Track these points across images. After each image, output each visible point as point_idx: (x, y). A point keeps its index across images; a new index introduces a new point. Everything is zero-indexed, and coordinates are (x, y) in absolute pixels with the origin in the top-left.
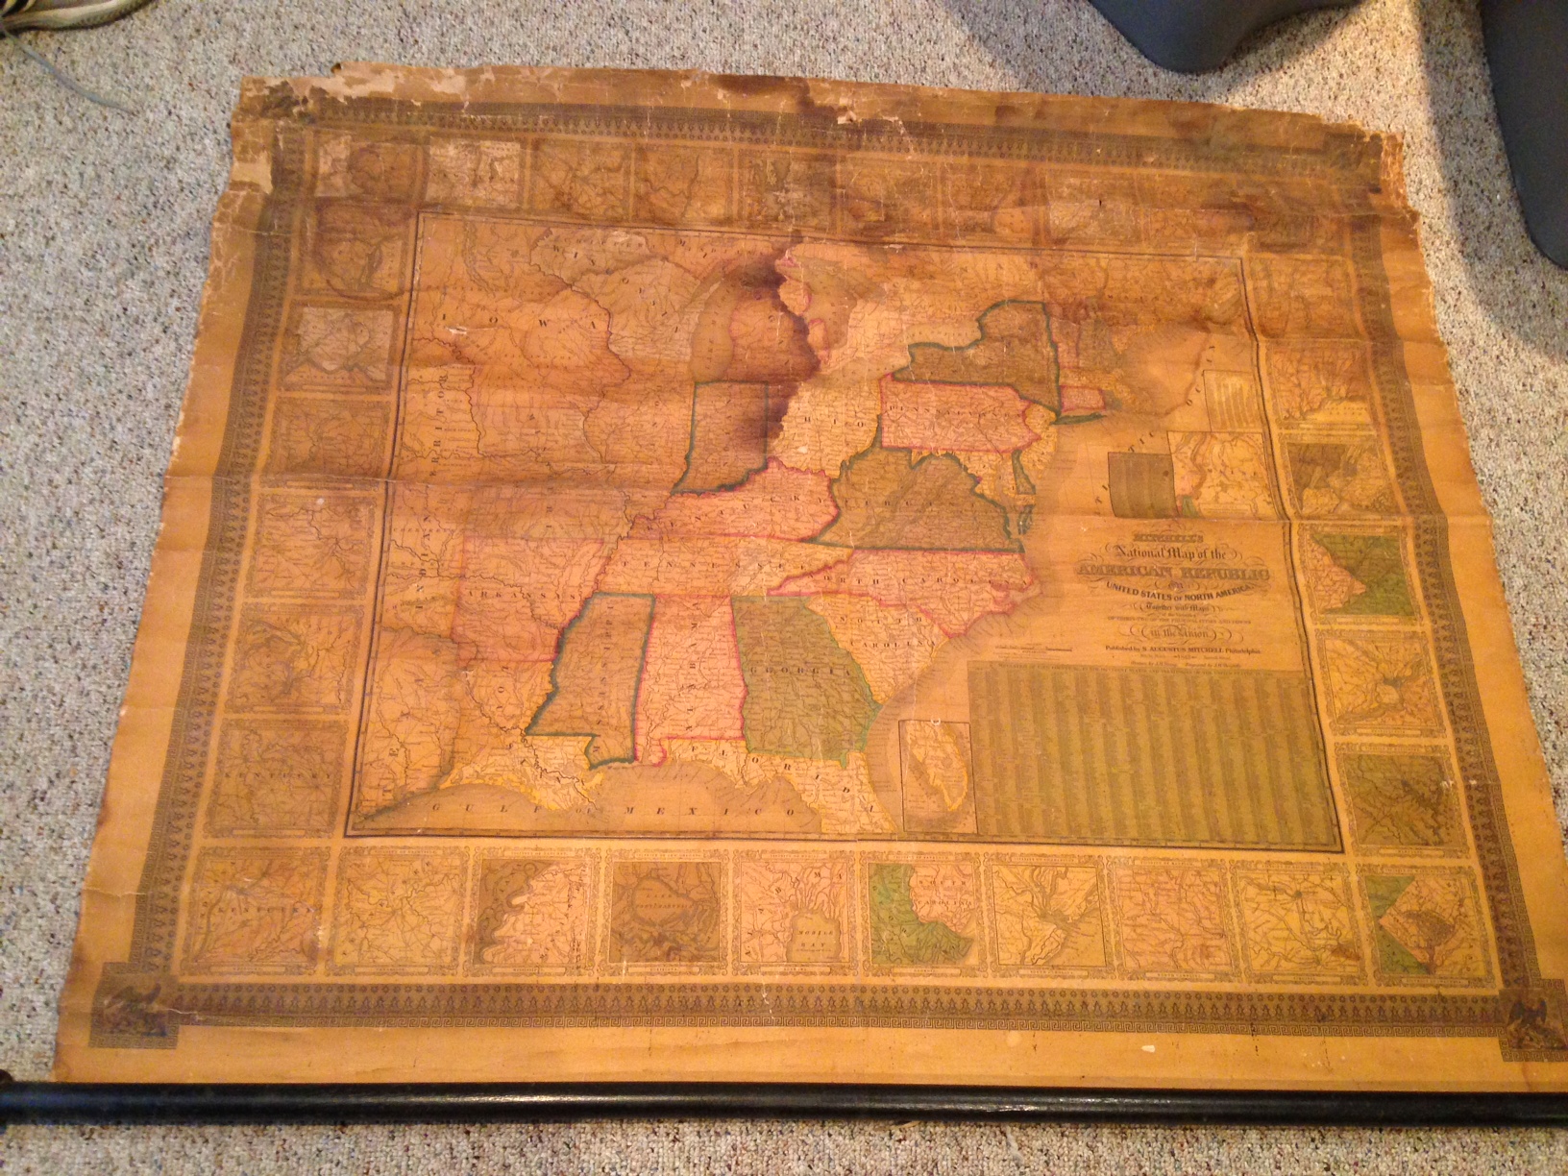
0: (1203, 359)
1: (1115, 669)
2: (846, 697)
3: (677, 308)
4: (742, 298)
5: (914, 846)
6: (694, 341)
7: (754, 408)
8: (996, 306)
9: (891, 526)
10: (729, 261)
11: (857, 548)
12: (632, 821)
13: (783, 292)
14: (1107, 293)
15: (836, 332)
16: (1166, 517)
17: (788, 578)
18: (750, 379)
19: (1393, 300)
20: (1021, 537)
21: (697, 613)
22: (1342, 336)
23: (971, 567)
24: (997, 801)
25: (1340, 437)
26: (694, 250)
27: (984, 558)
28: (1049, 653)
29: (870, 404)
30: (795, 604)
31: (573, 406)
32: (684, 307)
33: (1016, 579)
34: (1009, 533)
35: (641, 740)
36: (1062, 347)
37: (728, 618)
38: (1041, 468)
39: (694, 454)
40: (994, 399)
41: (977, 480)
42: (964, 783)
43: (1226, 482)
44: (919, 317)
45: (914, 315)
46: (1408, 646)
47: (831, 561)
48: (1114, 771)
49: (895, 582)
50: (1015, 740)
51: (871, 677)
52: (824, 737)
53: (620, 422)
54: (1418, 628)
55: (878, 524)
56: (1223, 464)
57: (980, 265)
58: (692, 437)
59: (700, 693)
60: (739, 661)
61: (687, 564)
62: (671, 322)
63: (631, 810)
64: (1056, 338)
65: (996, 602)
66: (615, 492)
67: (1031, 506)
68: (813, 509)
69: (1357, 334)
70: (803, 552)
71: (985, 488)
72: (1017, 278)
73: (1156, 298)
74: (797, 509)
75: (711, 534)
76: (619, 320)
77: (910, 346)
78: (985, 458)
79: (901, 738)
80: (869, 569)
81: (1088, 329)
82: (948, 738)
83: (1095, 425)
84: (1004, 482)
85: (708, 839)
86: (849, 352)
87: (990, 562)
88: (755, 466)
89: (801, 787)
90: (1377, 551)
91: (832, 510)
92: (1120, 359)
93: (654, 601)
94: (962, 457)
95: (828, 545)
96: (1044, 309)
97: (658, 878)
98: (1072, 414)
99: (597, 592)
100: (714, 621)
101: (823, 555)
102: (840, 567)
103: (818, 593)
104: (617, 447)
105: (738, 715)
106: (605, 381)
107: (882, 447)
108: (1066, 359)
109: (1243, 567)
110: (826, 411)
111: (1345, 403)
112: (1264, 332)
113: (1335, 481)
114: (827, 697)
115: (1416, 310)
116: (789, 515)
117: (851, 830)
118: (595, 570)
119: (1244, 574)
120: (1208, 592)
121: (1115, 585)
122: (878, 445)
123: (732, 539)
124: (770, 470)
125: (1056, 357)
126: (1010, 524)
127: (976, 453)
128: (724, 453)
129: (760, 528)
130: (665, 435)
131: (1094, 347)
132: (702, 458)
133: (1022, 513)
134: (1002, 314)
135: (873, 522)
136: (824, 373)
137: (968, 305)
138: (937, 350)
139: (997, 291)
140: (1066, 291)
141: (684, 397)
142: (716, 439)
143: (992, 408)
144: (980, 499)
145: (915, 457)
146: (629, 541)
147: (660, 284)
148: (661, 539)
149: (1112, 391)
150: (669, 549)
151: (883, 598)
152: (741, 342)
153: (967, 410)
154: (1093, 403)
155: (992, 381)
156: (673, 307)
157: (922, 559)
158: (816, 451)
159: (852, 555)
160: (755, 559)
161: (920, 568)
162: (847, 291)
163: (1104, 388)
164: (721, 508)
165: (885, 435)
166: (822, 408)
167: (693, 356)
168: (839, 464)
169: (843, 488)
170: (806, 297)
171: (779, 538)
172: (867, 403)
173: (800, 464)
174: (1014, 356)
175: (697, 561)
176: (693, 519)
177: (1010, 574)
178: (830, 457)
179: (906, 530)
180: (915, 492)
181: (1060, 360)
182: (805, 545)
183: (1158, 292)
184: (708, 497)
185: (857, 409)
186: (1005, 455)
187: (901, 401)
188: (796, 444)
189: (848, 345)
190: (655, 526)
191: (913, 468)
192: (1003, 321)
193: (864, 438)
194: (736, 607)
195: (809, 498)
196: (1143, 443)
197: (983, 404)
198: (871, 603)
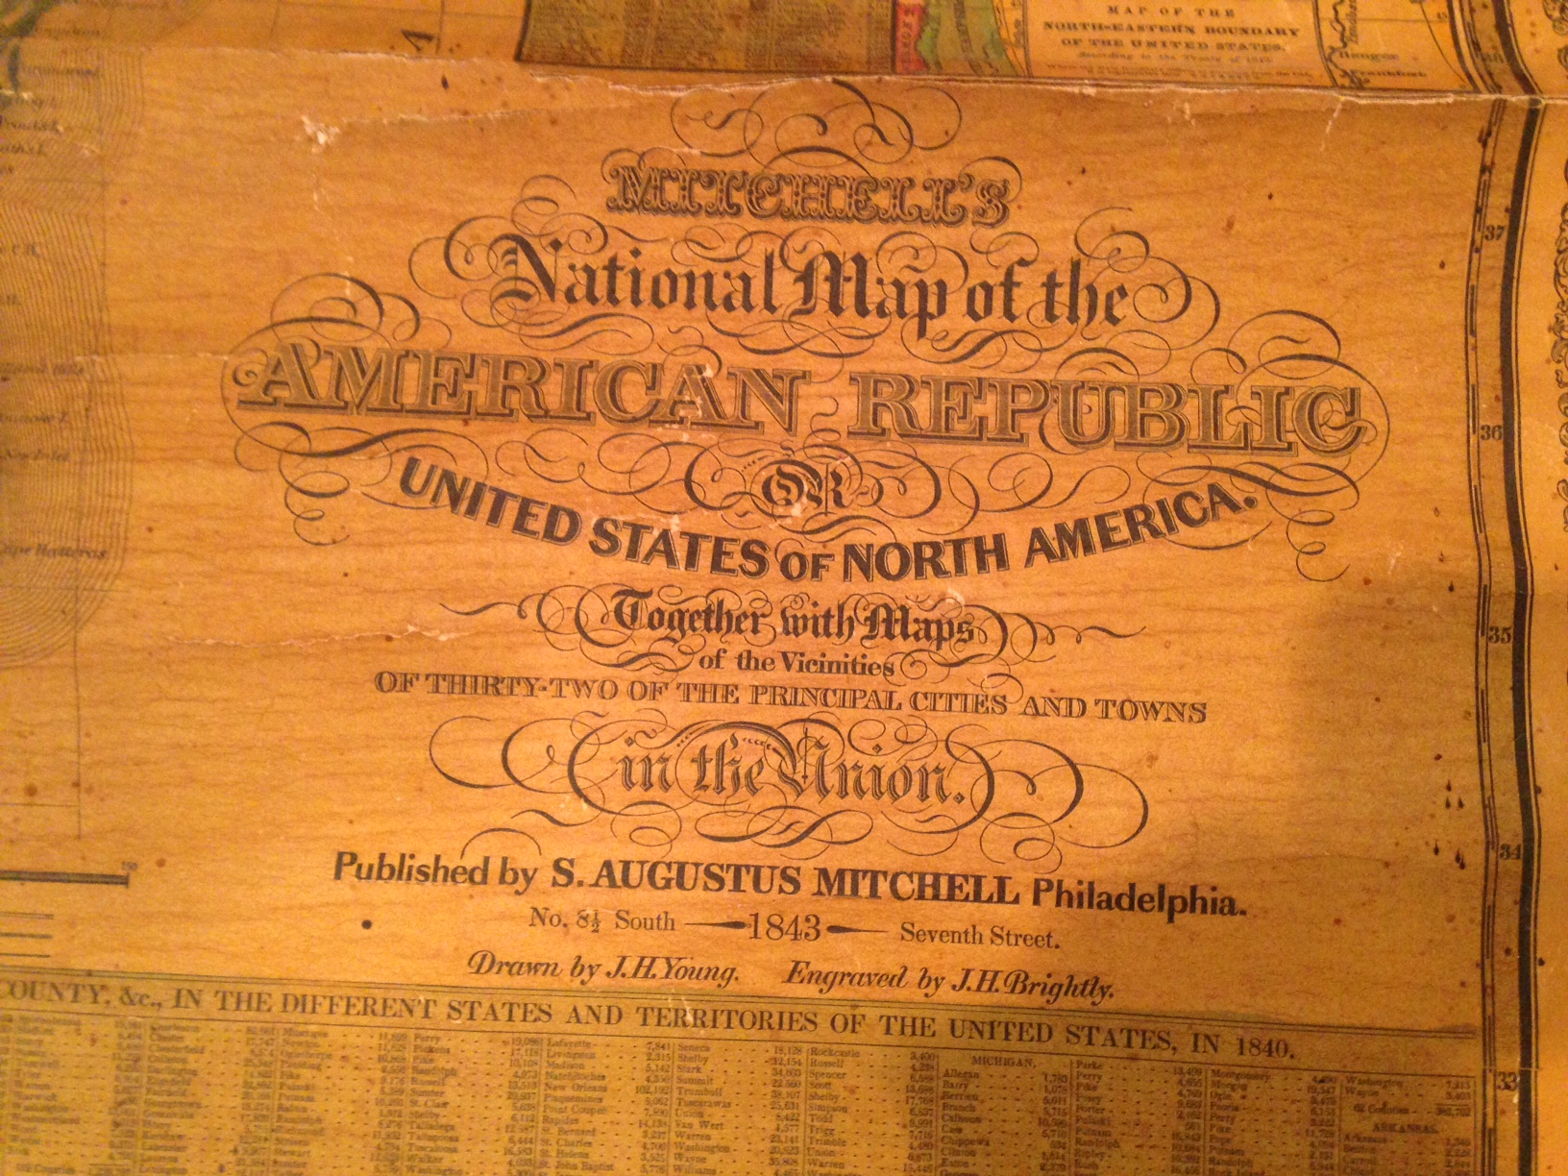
16: (818, 66)
119: (1213, 419)
120: (985, 527)
121: (448, 477)
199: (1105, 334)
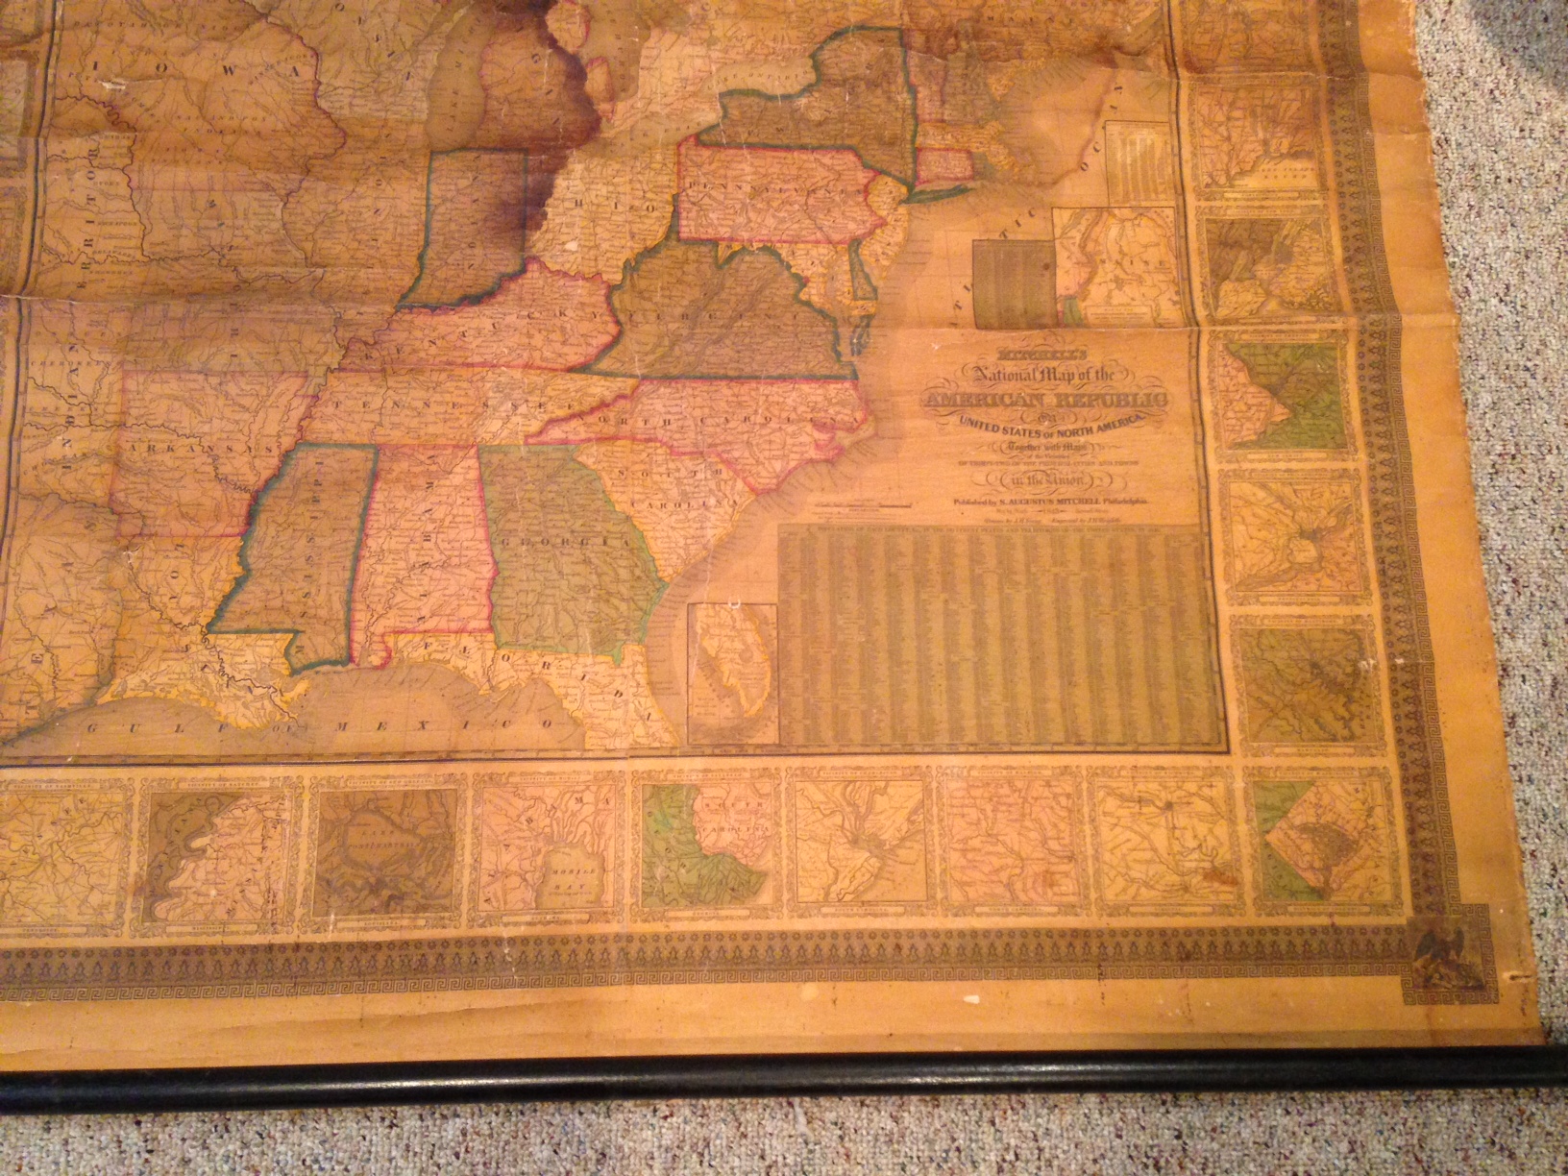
0: (1106, 107)
1: (963, 529)
2: (624, 574)
3: (408, 46)
4: (498, 28)
5: (699, 763)
6: (432, 91)
7: (508, 188)
8: (837, 35)
9: (689, 347)
11: (645, 378)
12: (345, 741)
13: (553, 21)
14: (987, 12)
15: (623, 77)
16: (1042, 327)
17: (552, 422)
18: (506, 146)
19: (1361, 15)
20: (855, 359)
21: (434, 468)
22: (1290, 67)
23: (789, 401)
24: (806, 701)
25: (1276, 209)
27: (805, 388)
28: (886, 511)
29: (664, 179)
30: (559, 455)
31: (267, 187)
32: (416, 44)
33: (844, 415)
34: (838, 354)
35: (359, 636)
36: (923, 93)
37: (473, 474)
38: (885, 263)
39: (430, 253)
40: (830, 169)
41: (803, 282)
42: (767, 681)
43: (1122, 276)
44: (732, 54)
45: (726, 51)
46: (1335, 488)
47: (609, 396)
48: (955, 658)
49: (690, 422)
50: (833, 624)
51: (656, 547)
52: (594, 626)
53: (329, 209)
54: (1350, 465)
55: (672, 346)
56: (1121, 252)
58: (427, 227)
59: (437, 574)
60: (487, 532)
61: (419, 404)
62: (401, 65)
63: (343, 727)
64: (913, 79)
65: (818, 446)
66: (321, 308)
67: (869, 317)
68: (585, 327)
69: (1310, 64)
70: (571, 386)
71: (813, 293)
73: (1051, 19)
74: (563, 329)
75: (450, 364)
76: (329, 63)
77: (722, 95)
78: (814, 252)
79: (689, 627)
80: (659, 406)
81: (957, 64)
82: (748, 625)
83: (960, 202)
84: (837, 285)
85: (440, 760)
86: (639, 105)
87: (813, 392)
88: (510, 270)
89: (563, 691)
90: (1308, 363)
91: (612, 329)
92: (998, 108)
93: (377, 453)
94: (784, 252)
95: (606, 374)
96: (901, 38)
97: (377, 811)
98: (928, 187)
99: (302, 442)
100: (456, 479)
101: (599, 388)
102: (622, 402)
103: (589, 440)
104: (328, 244)
105: (485, 601)
106: (310, 153)
107: (679, 240)
108: (928, 107)
109: (1134, 390)
110: (604, 190)
111: (1287, 163)
112: (1190, 66)
113: (1263, 271)
114: (599, 575)
115: (1391, 29)
116: (552, 336)
117: (621, 744)
118: (297, 414)
119: (1135, 400)
120: (1088, 425)
121: (970, 419)
122: (674, 236)
123: (477, 370)
124: (529, 275)
125: (915, 107)
126: (842, 342)
127: (802, 246)
128: (469, 251)
129: (514, 355)
130: (391, 226)
131: (964, 93)
132: (440, 259)
133: (857, 327)
134: (845, 47)
135: (666, 342)
136: (606, 135)
137: (801, 34)
138: (757, 100)
139: (840, 13)
140: (933, 12)
141: (416, 173)
142: (459, 231)
143: (825, 182)
144: (805, 308)
145: (723, 252)
146: (342, 374)
147: (385, 10)
148: (383, 370)
149: (984, 154)
150: (394, 385)
151: (675, 444)
152: (496, 92)
153: (791, 186)
154: (958, 172)
155: (828, 143)
156: (403, 44)
157: (726, 391)
158: (590, 248)
159: (638, 387)
160: (508, 397)
161: (723, 404)
162: (639, 16)
163: (974, 150)
164: (462, 329)
165: (684, 222)
166: (599, 186)
167: (431, 114)
168: (621, 264)
169: (627, 297)
170: (583, 26)
171: (539, 368)
172: (660, 178)
173: (567, 266)
174: (859, 107)
175: (432, 400)
176: (426, 344)
177: (837, 409)
178: (609, 255)
179: (708, 352)
180: (721, 301)
181: (919, 112)
182: (575, 376)
183: (1055, 10)
184: (446, 314)
185: (646, 188)
186: (839, 247)
187: (705, 174)
188: (564, 238)
189: (639, 95)
190: (375, 354)
191: (720, 267)
192: (845, 57)
193: (656, 227)
194: (484, 461)
195: (580, 313)
196: (1019, 224)
197: (814, 177)
198: (659, 451)
199: (1109, 382)
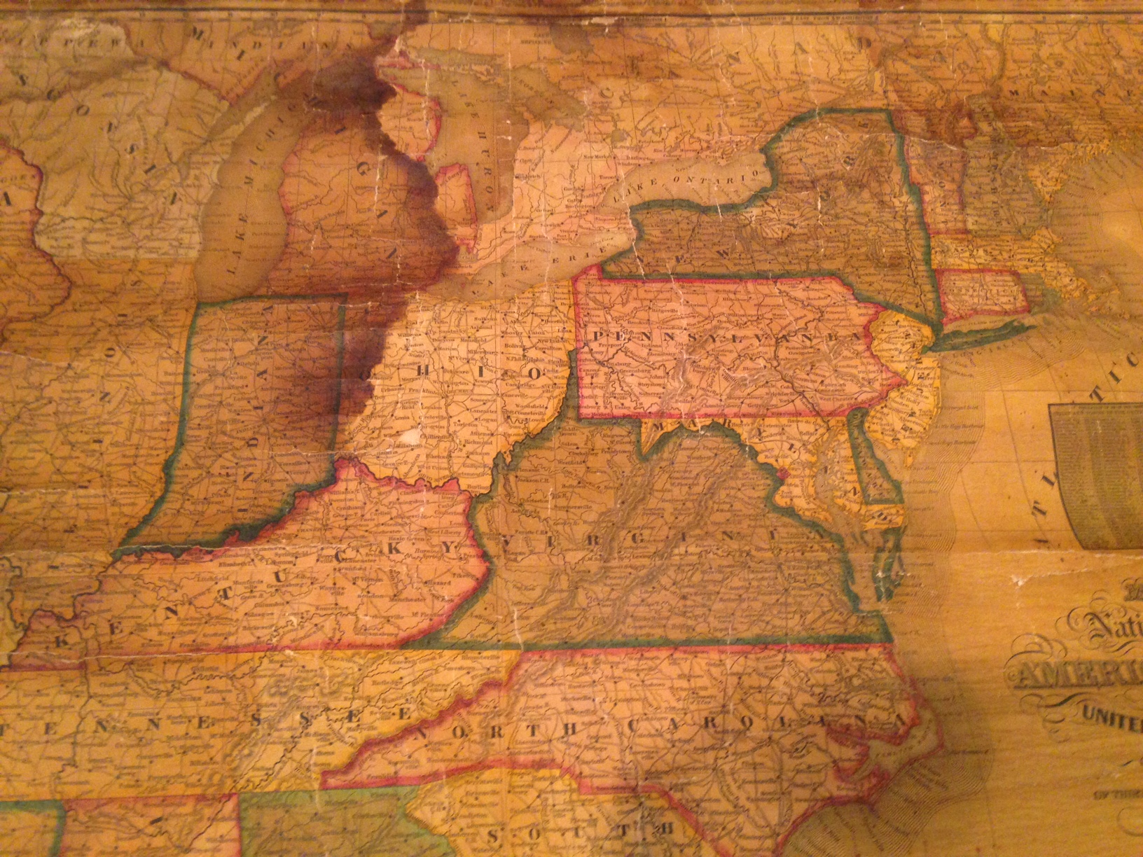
3: (175, 157)
4: (305, 131)
6: (207, 222)
7: (314, 351)
8: (798, 120)
9: (600, 591)
10: (288, 63)
11: (529, 648)
13: (388, 118)
14: (1007, 86)
15: (489, 190)
17: (368, 745)
18: (315, 290)
20: (884, 607)
26: (219, 46)
27: (804, 659)
29: (553, 330)
30: (382, 806)
32: (188, 154)
33: (879, 710)
34: (855, 599)
36: (932, 194)
38: (909, 443)
39: (185, 458)
40: (804, 305)
41: (779, 477)
44: (649, 152)
45: (638, 148)
47: (470, 685)
49: (610, 729)
53: (30, 396)
55: (574, 587)
57: (764, 47)
58: (183, 416)
61: (142, 723)
62: (164, 183)
64: (916, 176)
65: (840, 773)
67: (898, 532)
68: (429, 569)
70: (407, 674)
71: (796, 493)
72: (835, 68)
73: (1100, 92)
74: (393, 575)
75: (198, 648)
76: (57, 186)
77: (634, 209)
78: (792, 430)
80: (554, 697)
81: (979, 150)
83: (1015, 346)
84: (834, 480)
86: (514, 227)
87: (818, 667)
88: (311, 479)
91: (476, 567)
92: (1048, 210)
93: (63, 818)
94: (744, 432)
95: (465, 646)
96: (891, 122)
98: (964, 326)
101: (452, 673)
102: (492, 695)
103: (435, 776)
104: (22, 451)
106: (12, 313)
107: (579, 419)
108: (940, 215)
110: (462, 350)
116: (378, 589)
121: (1100, 711)
122: (571, 413)
123: (244, 656)
124: (341, 486)
125: (921, 214)
126: (857, 576)
127: (773, 421)
128: (246, 453)
129: (308, 626)
130: (125, 419)
131: (994, 190)
132: (200, 467)
133: (880, 550)
134: (812, 135)
135: (564, 583)
136: (466, 271)
137: (746, 122)
138: (686, 213)
139: (798, 94)
140: (930, 87)
141: (170, 336)
142: (234, 421)
143: (801, 323)
144: (786, 520)
145: (648, 434)
146: (15, 676)
147: (149, 112)
148: (83, 666)
149: (1038, 276)
150: (100, 690)
151: (586, 770)
152: (303, 216)
153: (749, 331)
154: (1005, 302)
155: (797, 268)
156: (169, 155)
157: (666, 667)
158: (440, 439)
159: (518, 666)
160: (295, 703)
161: (666, 694)
162: (511, 108)
163: (1022, 271)
164: (223, 585)
165: (586, 392)
166: (455, 345)
167: (204, 250)
168: (489, 461)
169: (498, 513)
170: (432, 124)
171: (351, 646)
172: (547, 328)
173: (403, 469)
174: (837, 217)
175: (163, 715)
176: (161, 614)
177: (865, 698)
178: (470, 448)
179: (633, 599)
180: (652, 512)
181: (928, 220)
182: (412, 654)
183: (1103, 80)
184: (198, 560)
185: (527, 343)
186: (832, 422)
187: (617, 320)
188: (398, 425)
189: (514, 213)
190: (73, 637)
191: (645, 458)
192: (812, 149)
193: (544, 402)
194: (248, 824)
195: (423, 546)
196: (1117, 380)
197: (781, 317)
198: (559, 785)
